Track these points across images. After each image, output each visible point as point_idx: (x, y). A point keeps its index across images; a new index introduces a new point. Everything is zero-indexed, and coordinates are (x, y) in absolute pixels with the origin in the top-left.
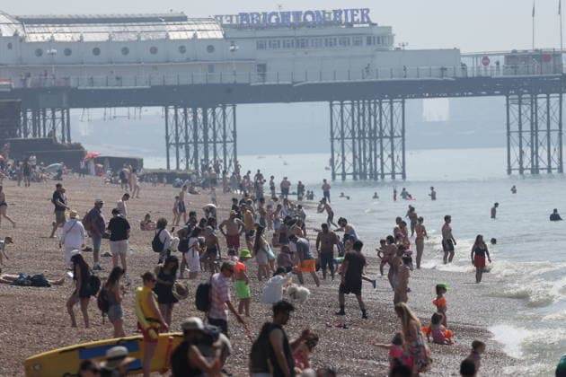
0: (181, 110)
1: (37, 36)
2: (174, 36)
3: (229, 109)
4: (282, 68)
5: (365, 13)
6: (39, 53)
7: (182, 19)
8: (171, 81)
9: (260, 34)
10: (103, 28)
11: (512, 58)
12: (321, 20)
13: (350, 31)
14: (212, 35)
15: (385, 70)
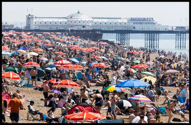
0: (119, 34)
1: (95, 20)
2: (119, 21)
3: (128, 34)
4: (138, 27)
5: (152, 19)
6: (96, 23)
7: (120, 18)
8: (119, 29)
9: (134, 21)
10: (106, 19)
11: (177, 27)
12: (144, 19)
13: (149, 22)
14: (126, 21)
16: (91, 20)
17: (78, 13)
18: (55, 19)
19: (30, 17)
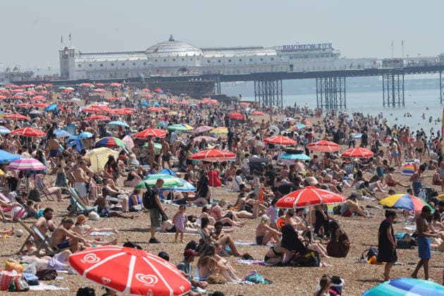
0: (261, 82)
1: (208, 55)
2: (259, 54)
3: (279, 82)
4: (299, 66)
5: (330, 45)
6: (209, 62)
7: (262, 48)
8: (258, 71)
9: (291, 53)
10: (232, 52)
11: (385, 62)
12: (313, 47)
13: (324, 52)
14: (273, 54)
15: (337, 66)
16: (197, 54)
17: (171, 40)
18: (122, 55)
19: (67, 53)
